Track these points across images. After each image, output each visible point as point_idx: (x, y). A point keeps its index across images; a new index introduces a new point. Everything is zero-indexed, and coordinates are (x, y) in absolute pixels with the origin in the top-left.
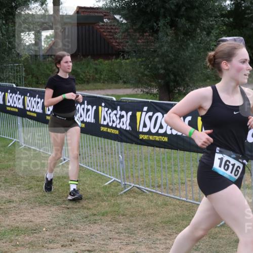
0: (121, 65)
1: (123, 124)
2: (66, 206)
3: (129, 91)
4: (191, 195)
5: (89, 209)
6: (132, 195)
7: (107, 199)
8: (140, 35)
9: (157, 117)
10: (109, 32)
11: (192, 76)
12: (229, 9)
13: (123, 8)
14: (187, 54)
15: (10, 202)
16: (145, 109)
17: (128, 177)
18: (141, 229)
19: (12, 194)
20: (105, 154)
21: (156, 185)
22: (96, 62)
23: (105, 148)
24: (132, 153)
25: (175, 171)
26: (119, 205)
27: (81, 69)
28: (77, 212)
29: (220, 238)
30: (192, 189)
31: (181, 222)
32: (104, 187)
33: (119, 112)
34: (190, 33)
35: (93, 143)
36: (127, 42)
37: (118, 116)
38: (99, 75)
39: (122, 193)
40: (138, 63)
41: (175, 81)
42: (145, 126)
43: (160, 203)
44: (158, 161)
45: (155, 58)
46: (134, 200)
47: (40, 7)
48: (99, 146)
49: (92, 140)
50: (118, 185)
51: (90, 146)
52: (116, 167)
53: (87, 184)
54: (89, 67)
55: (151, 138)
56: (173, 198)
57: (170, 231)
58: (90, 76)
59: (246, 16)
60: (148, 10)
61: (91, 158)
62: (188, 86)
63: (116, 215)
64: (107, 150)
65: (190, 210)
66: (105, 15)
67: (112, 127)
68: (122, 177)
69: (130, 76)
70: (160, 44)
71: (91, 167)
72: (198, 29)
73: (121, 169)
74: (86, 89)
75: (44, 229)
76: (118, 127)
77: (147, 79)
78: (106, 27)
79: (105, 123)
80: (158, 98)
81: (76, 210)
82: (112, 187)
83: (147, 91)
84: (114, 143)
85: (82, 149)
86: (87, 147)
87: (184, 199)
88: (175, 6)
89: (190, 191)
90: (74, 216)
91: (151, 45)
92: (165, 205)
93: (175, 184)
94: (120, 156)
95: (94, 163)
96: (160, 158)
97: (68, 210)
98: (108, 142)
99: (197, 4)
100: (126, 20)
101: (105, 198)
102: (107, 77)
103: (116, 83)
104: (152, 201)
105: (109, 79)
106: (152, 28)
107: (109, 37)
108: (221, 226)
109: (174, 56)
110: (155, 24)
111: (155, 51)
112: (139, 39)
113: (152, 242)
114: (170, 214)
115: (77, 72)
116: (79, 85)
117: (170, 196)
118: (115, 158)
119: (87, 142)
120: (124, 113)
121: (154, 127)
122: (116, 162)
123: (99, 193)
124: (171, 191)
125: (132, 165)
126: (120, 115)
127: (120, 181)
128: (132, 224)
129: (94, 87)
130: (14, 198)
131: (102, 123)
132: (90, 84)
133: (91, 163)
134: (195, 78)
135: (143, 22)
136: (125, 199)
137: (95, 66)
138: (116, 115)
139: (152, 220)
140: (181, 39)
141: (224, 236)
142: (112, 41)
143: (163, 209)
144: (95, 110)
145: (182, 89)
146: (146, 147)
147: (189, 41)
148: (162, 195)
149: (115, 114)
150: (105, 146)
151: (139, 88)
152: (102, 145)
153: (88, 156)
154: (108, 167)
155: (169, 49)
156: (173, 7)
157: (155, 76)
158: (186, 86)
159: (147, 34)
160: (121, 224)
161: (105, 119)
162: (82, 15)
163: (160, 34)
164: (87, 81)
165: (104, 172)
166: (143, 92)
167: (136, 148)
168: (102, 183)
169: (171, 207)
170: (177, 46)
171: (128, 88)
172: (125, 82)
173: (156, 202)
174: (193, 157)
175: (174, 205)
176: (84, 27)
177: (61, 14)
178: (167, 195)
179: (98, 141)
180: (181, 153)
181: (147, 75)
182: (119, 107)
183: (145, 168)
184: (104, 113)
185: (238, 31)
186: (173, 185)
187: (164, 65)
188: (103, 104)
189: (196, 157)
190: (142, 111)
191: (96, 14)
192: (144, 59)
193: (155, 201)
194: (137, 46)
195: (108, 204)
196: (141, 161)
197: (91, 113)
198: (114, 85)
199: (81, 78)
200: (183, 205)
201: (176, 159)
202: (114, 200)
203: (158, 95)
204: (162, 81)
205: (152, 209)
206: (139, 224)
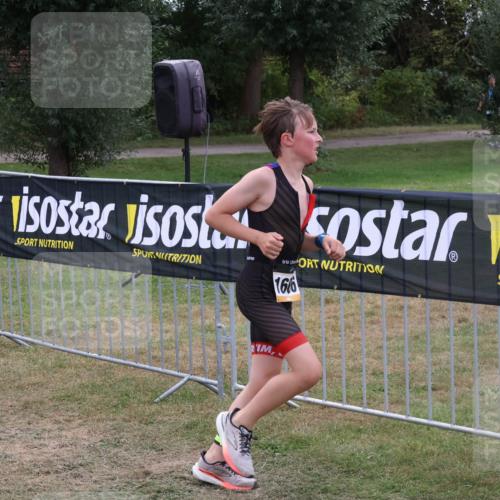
8: (12, 54)
9: (49, 205)
11: (110, 130)
12: (175, 9)
16: (26, 190)
18: (15, 413)
29: (159, 423)
31: (88, 396)
40: (9, 106)
41: (79, 139)
42: (30, 221)
43: (49, 365)
46: (2, 360)
56: (75, 353)
57: (70, 413)
59: (206, 24)
62: (102, 149)
65: (105, 374)
77: (26, 135)
80: (47, 171)
83: (26, 158)
87: (94, 355)
92: (61, 366)
104: (35, 362)
108: (161, 400)
112: (10, 61)
113: (34, 435)
114: (68, 384)
117: (69, 349)
121: (47, 223)
134: (115, 135)
139: (34, 396)
141: (166, 419)
143: (56, 375)
145: (91, 154)
146: (24, 260)
148: (54, 349)
151: (12, 152)
157: (41, 130)
158: (99, 149)
159: (25, 52)
166: (20, 159)
167: (5, 263)
169: (69, 371)
173: (43, 363)
175: (76, 367)
178: (63, 348)
181: (25, 129)
183: (23, 300)
185: (192, 49)
187: (57, 109)
190: (21, 194)
192: (20, 98)
193: (40, 361)
194: (8, 74)
196: (14, 287)
200: (94, 365)
203: (46, 166)
204: (55, 141)
205: (35, 375)
206: (10, 404)
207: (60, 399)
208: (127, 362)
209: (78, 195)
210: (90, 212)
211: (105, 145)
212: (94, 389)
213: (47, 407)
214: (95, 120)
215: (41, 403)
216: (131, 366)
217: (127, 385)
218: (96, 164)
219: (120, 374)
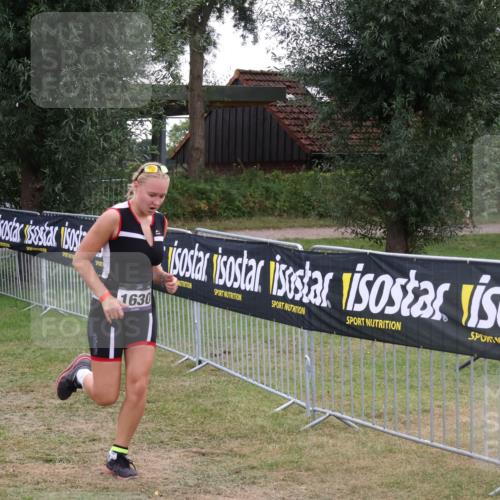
0: (315, 182)
1: (315, 296)
2: (199, 450)
3: (329, 232)
4: (441, 435)
5: (242, 456)
6: (327, 431)
7: (279, 438)
8: (356, 126)
9: (383, 284)
10: (295, 119)
11: (453, 204)
13: (325, 74)
14: (445, 162)
15: (94, 440)
16: (360, 267)
17: (320, 397)
19: (99, 425)
20: (279, 352)
21: (374, 414)
22: (268, 176)
23: (278, 342)
24: (330, 350)
25: (411, 387)
26: (300, 449)
27: (238, 189)
28: (220, 462)
30: (444, 422)
31: (419, 485)
32: (273, 416)
33: (309, 273)
34: (452, 122)
35: (255, 331)
36: (329, 139)
37: (306, 280)
38: (272, 201)
39: (308, 426)
40: (348, 179)
41: (419, 214)
42: (358, 299)
43: (379, 448)
44: (380, 368)
45: (381, 169)
46: (331, 441)
47: (164, 72)
48: (266, 337)
49: (254, 325)
50: (302, 412)
51: (249, 335)
52: (298, 377)
53: (240, 409)
54: (254, 185)
55: (369, 322)
56: (405, 438)
58: (254, 202)
60: (373, 78)
61: (250, 360)
62: (444, 223)
63: (294, 469)
64: (281, 344)
65: (437, 462)
66: (289, 87)
67: (293, 302)
68: (309, 397)
69: (332, 204)
70: (394, 142)
71: (251, 376)
72: (468, 114)
73: (308, 381)
74: (246, 228)
75: (156, 493)
76: (305, 300)
77: (364, 209)
78: (289, 109)
79: (281, 293)
80: (384, 247)
81: (218, 459)
82: (290, 415)
83: (363, 232)
84: (296, 333)
85: (234, 342)
86: (244, 338)
87: (426, 441)
88: (425, 69)
89: (439, 425)
90: (213, 470)
91: (376, 145)
92: (390, 451)
93: (411, 413)
94: (307, 356)
95: (256, 369)
96: (384, 363)
97: (203, 458)
98: (284, 331)
99: (469, 67)
100: (329, 97)
101: (274, 437)
102: (287, 204)
103: (304, 218)
104: (364, 444)
105: (291, 208)
106: (379, 112)
107: (295, 129)
109: (420, 165)
110: (385, 105)
111: (382, 157)
112: (352, 132)
114: (398, 470)
115: (230, 194)
116: (233, 219)
117: (400, 434)
118: (298, 361)
119: (244, 330)
120: (317, 274)
121: (377, 303)
122: (298, 369)
123: (262, 427)
124: (402, 425)
125: (330, 374)
126: (311, 278)
127: (304, 404)
128: (324, 486)
129: (262, 225)
130: (102, 434)
131: (274, 293)
132: (254, 218)
133: (251, 369)
135: (361, 101)
136: (313, 439)
137: (264, 184)
138: (302, 278)
139: (361, 480)
140: (433, 133)
142: (299, 135)
143: (385, 460)
144: (263, 268)
145: (432, 229)
146: (358, 340)
147: (449, 138)
148: (385, 433)
149: (300, 277)
150: (277, 336)
151: (349, 226)
152: (272, 335)
153: (245, 356)
154: (282, 377)
155: (410, 154)
156: (421, 72)
157: (381, 204)
158: (440, 225)
159: (368, 123)
160: (304, 487)
161: (280, 286)
162: (245, 85)
163: (395, 124)
164: (249, 213)
165: (273, 387)
166: (357, 234)
167: (337, 341)
168: (270, 407)
169: (400, 456)
170: (426, 147)
171: (326, 226)
172: (321, 216)
173: (372, 447)
174: (447, 361)
175: (406, 453)
176: (247, 109)
177: (204, 84)
178: (393, 432)
179: (266, 327)
180: (424, 354)
181: (364, 203)
182: (308, 264)
183: (354, 380)
184: (279, 274)
186: (406, 414)
187: (398, 183)
188: (278, 258)
189: (454, 361)
190: (353, 271)
191: (272, 85)
192: (360, 171)
193: (370, 444)
194: (346, 145)
195: (281, 448)
196: (346, 366)
197: (255, 274)
198: (300, 220)
199: (238, 207)
200: (425, 452)
201: (415, 364)
202: (292, 441)
203: (384, 242)
204: (394, 214)
205: (364, 459)
206: (337, 487)
207: (389, 486)
208: (460, 451)
209: (413, 273)
210: (426, 292)
211: (446, 219)
212: (425, 477)
213: (375, 493)
214: (437, 194)
215: (370, 488)
216: (464, 455)
217: (461, 475)
218: (436, 239)
219: (453, 463)
